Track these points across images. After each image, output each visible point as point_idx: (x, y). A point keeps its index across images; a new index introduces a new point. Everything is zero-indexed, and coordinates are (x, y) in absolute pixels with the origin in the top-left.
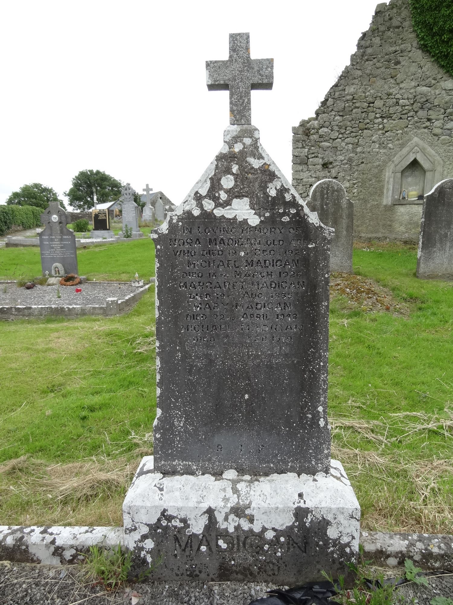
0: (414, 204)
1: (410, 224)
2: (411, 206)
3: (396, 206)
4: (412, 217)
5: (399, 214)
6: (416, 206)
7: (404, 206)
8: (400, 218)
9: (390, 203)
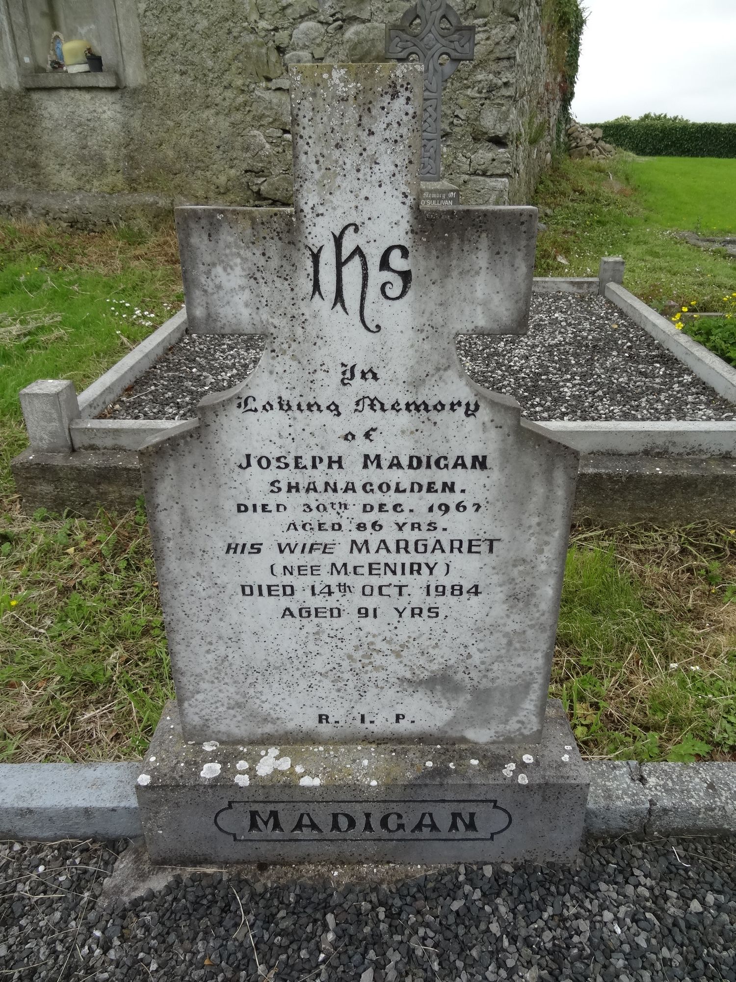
0: (80, 88)
1: (83, 159)
2: (72, 93)
3: (35, 96)
4: (86, 137)
5: (48, 124)
6: (87, 96)
7: (54, 96)
8: (55, 138)
9: (16, 85)
